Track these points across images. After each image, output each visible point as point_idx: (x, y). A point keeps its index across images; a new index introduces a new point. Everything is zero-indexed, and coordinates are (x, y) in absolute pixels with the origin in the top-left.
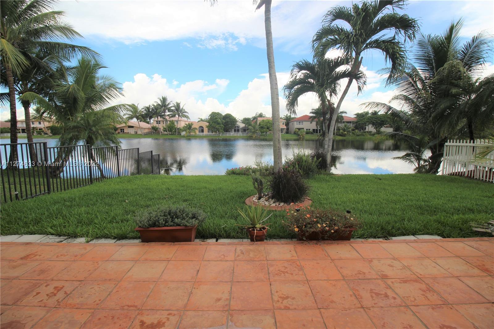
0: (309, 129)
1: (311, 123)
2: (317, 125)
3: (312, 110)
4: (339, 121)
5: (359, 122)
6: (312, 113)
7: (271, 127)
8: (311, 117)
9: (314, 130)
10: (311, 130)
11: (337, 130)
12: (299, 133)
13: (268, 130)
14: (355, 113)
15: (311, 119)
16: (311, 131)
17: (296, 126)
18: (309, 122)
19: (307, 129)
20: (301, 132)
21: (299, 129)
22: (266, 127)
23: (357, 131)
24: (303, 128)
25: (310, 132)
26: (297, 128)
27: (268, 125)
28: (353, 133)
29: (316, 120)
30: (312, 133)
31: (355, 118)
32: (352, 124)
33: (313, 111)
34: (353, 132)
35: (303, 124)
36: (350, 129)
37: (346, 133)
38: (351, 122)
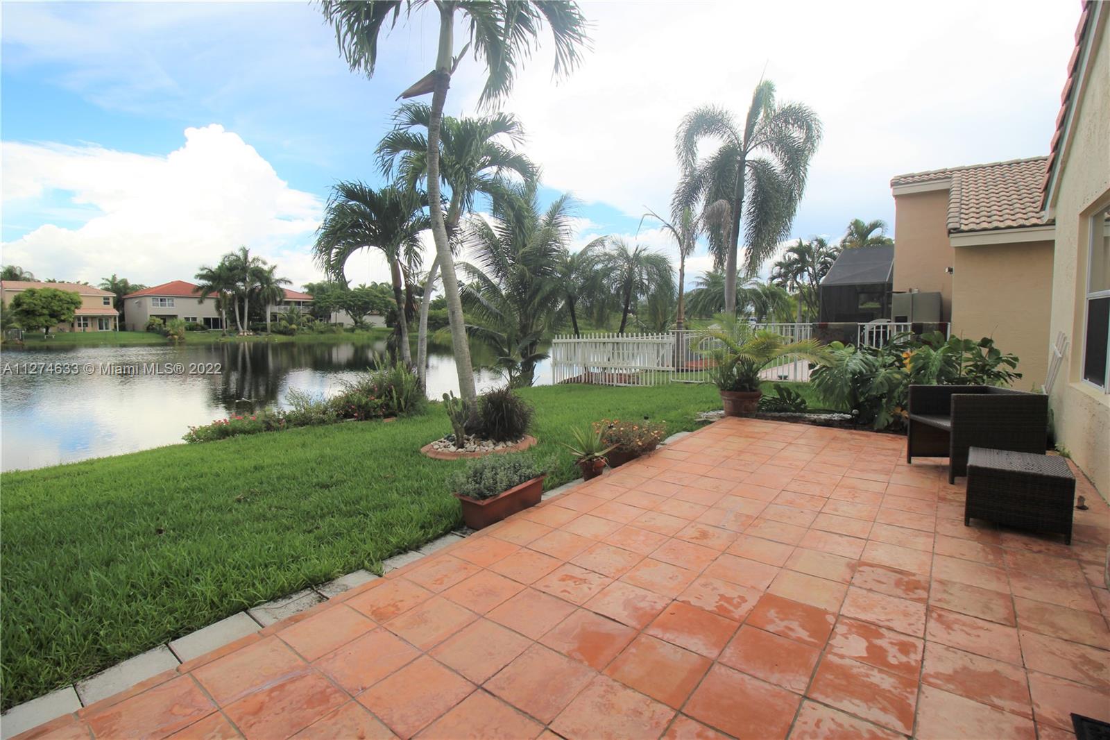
0: (194, 319)
1: (201, 302)
2: (218, 307)
3: (202, 269)
4: (278, 299)
5: (319, 302)
6: (202, 277)
7: (65, 312)
8: (199, 288)
9: (207, 320)
10: (200, 321)
11: (271, 321)
12: (168, 328)
13: (54, 320)
14: (307, 283)
15: (201, 292)
16: (198, 321)
17: (152, 309)
18: (196, 301)
19: (187, 319)
20: (173, 326)
21: (164, 318)
22: (45, 311)
23: (317, 322)
24: (175, 316)
25: (197, 325)
26: (157, 316)
27: (56, 306)
28: (310, 328)
29: (214, 295)
30: (203, 329)
31: (307, 293)
32: (301, 307)
33: (205, 272)
34: (310, 324)
35: (173, 305)
36: (305, 319)
37: (294, 326)
38: (300, 302)
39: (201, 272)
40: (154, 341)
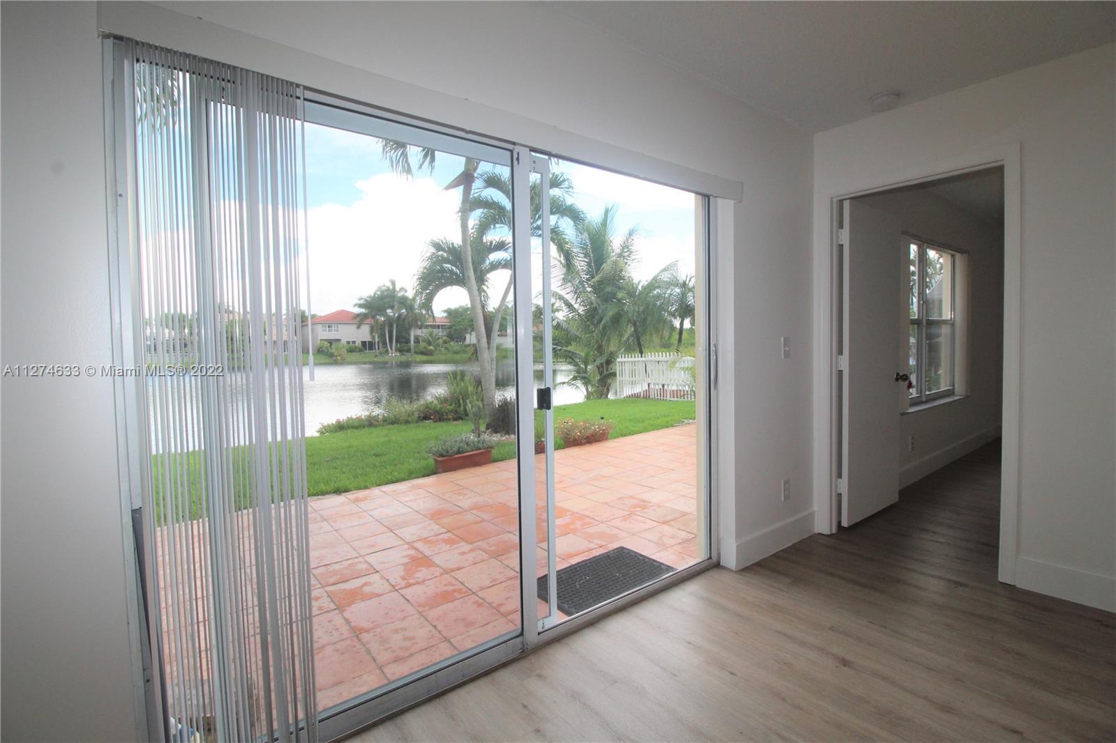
0: (354, 342)
1: (358, 327)
2: (372, 331)
3: (360, 299)
4: (419, 323)
5: (454, 325)
6: (360, 306)
8: (358, 315)
9: (364, 343)
10: (358, 344)
11: (415, 342)
12: (334, 351)
14: (446, 308)
15: (358, 319)
16: (357, 344)
17: (324, 334)
18: (355, 327)
19: (348, 342)
20: (337, 349)
21: (331, 342)
23: (452, 343)
24: (339, 340)
25: (356, 348)
26: (325, 340)
28: (447, 348)
29: (370, 321)
30: (360, 351)
31: (447, 317)
32: (440, 330)
33: (362, 302)
34: (447, 345)
35: (337, 331)
36: (441, 341)
37: (431, 347)
38: (439, 326)
39: (359, 302)
40: (322, 362)
